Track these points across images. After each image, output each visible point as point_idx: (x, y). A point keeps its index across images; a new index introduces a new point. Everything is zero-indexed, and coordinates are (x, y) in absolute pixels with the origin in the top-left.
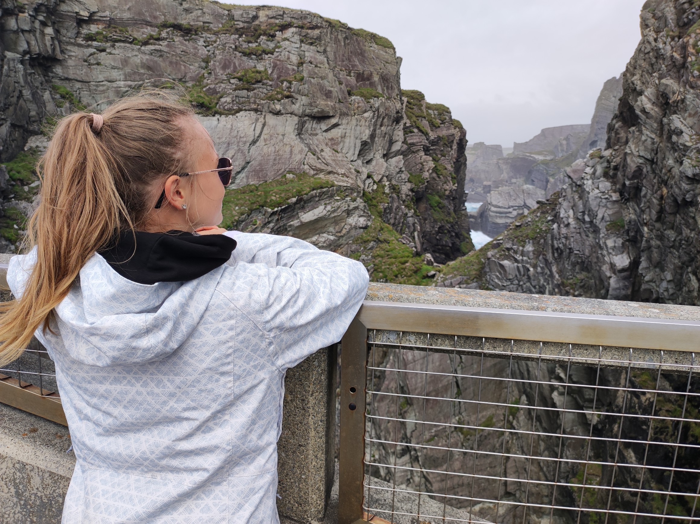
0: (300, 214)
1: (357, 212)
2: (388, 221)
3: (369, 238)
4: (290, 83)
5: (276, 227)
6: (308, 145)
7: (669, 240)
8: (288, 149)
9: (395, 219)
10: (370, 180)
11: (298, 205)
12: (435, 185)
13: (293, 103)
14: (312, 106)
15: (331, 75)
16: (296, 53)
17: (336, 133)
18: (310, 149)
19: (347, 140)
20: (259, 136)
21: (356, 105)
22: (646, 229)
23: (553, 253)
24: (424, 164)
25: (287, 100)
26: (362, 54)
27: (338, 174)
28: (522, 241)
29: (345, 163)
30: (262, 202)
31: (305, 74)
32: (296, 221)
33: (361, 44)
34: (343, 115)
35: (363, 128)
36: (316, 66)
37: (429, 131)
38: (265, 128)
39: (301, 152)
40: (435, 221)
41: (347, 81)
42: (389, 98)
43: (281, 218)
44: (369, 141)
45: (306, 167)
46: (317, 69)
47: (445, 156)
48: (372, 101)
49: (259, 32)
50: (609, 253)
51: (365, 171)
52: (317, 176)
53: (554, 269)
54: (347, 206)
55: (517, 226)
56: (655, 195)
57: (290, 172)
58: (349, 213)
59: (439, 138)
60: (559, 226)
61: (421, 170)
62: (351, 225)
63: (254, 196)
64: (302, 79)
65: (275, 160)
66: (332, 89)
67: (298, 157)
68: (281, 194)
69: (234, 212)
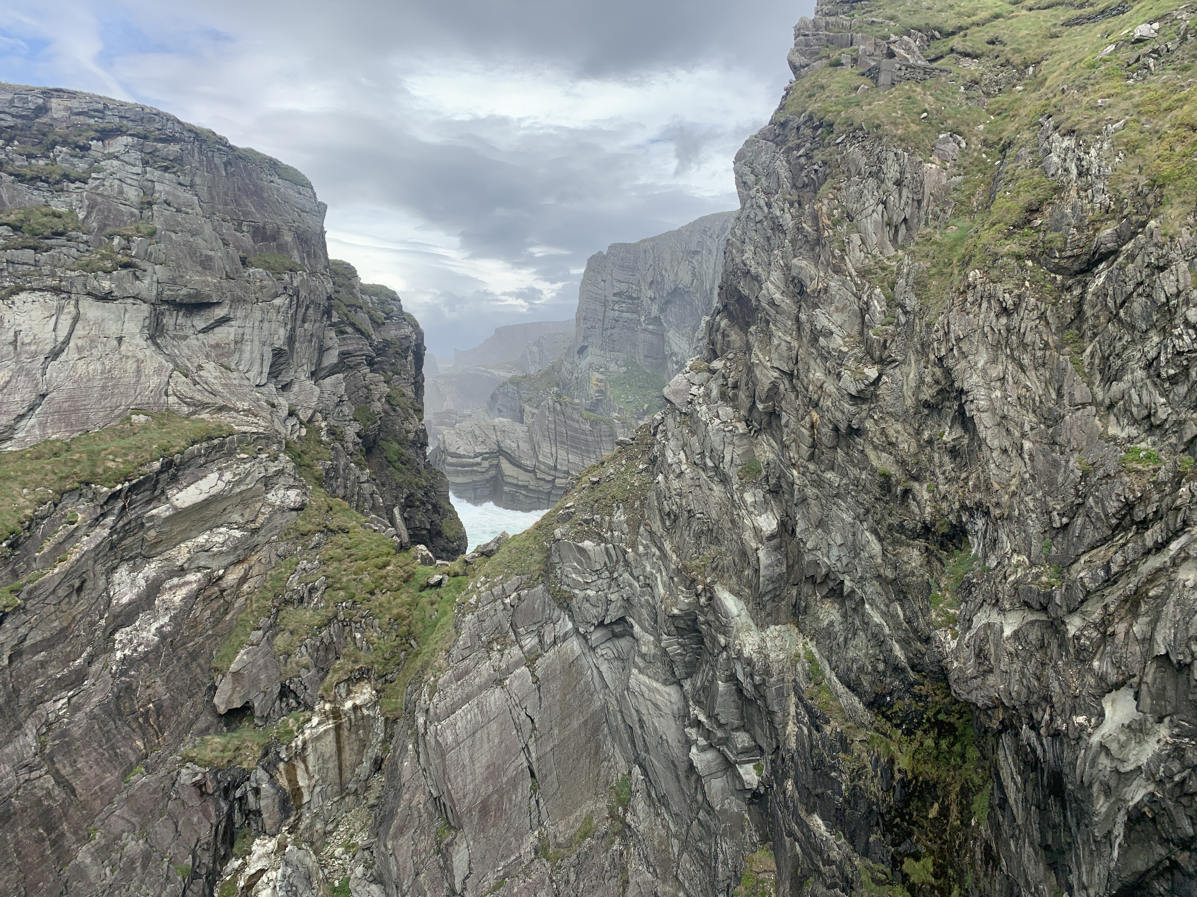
0: (169, 493)
1: (282, 480)
2: (334, 492)
3: (310, 527)
4: (128, 239)
5: (121, 523)
6: (171, 358)
7: (831, 486)
8: (131, 366)
9: (346, 487)
10: (293, 421)
11: (165, 476)
12: (390, 424)
13: (137, 278)
14: (175, 284)
15: (208, 229)
16: (135, 183)
17: (224, 334)
18: (176, 365)
19: (247, 348)
20: (66, 342)
21: (258, 284)
22: (795, 472)
23: (663, 523)
24: (372, 387)
25: (124, 272)
26: (257, 193)
27: (238, 411)
28: (606, 506)
29: (246, 390)
30: (85, 475)
31: (158, 224)
32: (164, 507)
33: (254, 175)
34: (236, 301)
35: (274, 326)
36: (178, 211)
37: (371, 331)
38: (79, 326)
39: (158, 371)
40: (399, 487)
41: (237, 239)
42: (313, 274)
43: (130, 504)
44: (286, 348)
45: (172, 399)
46: (180, 217)
47: (399, 374)
48: (286, 277)
49: (51, 137)
50: (750, 513)
51: (283, 402)
52: (194, 417)
53: (667, 546)
54: (262, 469)
55: (594, 483)
56: (803, 422)
57: (138, 411)
58: (268, 482)
59: (387, 343)
60: (666, 477)
61: (367, 398)
62: (272, 505)
63: (65, 463)
64: (152, 234)
65: (104, 388)
66: (212, 253)
67: (154, 381)
68: (126, 455)
69: (21, 500)
